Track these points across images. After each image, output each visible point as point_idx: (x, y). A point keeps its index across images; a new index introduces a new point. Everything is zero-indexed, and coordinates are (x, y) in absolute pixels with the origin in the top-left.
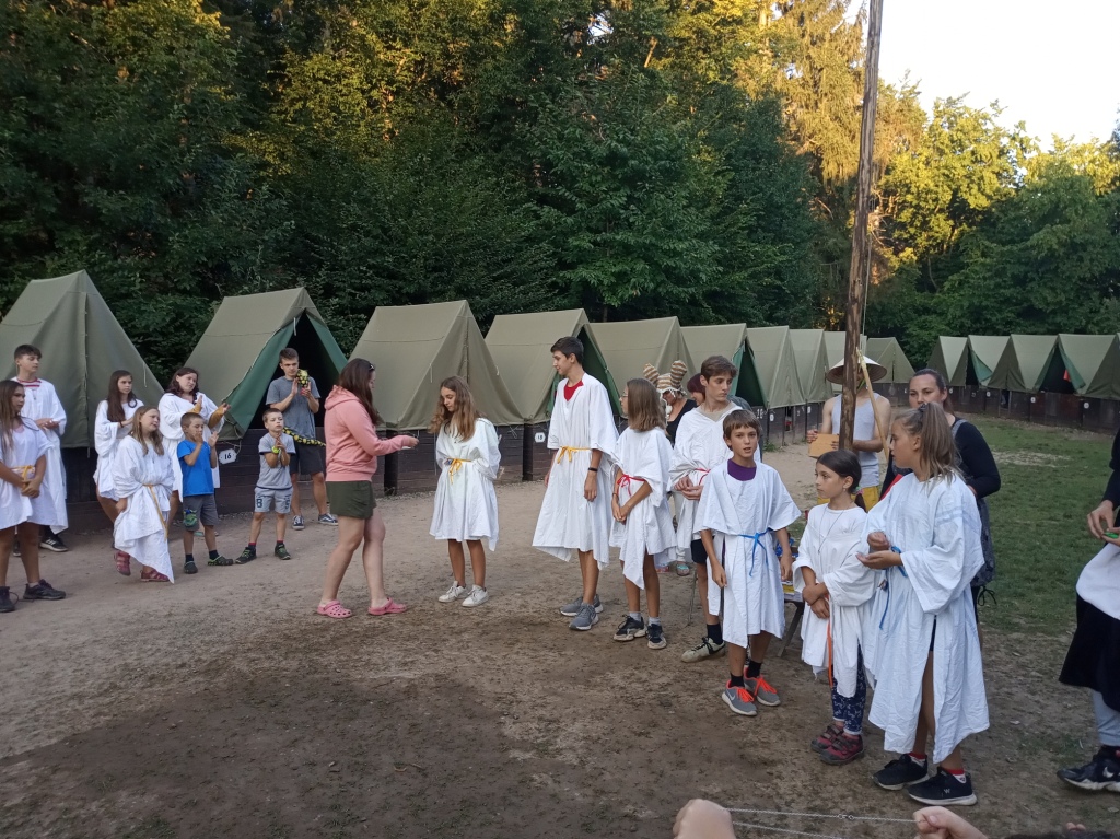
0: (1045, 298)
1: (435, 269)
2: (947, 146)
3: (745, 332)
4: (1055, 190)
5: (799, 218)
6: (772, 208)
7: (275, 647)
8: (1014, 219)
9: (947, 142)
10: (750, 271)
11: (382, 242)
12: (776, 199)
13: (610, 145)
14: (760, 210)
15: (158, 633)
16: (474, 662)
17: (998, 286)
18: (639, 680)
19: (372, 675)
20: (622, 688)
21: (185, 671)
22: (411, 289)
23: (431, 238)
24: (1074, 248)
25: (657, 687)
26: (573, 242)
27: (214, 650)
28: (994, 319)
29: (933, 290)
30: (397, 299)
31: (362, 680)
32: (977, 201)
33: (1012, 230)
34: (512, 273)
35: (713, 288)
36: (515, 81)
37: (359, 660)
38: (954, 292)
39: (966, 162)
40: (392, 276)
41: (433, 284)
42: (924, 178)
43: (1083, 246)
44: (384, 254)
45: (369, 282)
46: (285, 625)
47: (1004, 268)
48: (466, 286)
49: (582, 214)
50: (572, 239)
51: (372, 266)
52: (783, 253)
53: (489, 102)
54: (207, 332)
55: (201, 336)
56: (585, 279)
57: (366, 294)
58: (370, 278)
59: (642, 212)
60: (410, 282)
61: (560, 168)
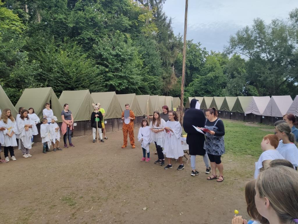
0: (210, 88)
3: (149, 97)
4: (212, 64)
12: (153, 65)
13: (117, 52)
17: (200, 85)
29: (186, 86)
30: (67, 89)
32: (196, 66)
33: (203, 72)
35: (141, 86)
38: (191, 87)
40: (65, 83)
43: (218, 77)
47: (202, 81)
49: (110, 68)
50: (108, 74)
51: (60, 81)
52: (155, 78)
53: (86, 39)
54: (21, 98)
55: (19, 98)
56: (112, 84)
57: (58, 88)
58: (60, 84)
59: (125, 68)
60: (69, 85)
61: (105, 56)
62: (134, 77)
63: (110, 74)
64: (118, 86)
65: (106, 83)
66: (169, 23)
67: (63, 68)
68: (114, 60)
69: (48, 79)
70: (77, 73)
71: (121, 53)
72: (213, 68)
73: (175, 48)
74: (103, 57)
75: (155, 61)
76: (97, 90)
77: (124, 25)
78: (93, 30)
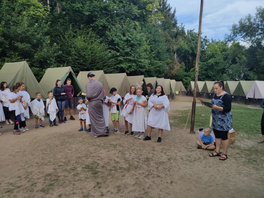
3: (156, 79)
4: (213, 51)
5: (164, 55)
12: (159, 51)
13: (127, 38)
17: (202, 71)
29: (188, 71)
30: (82, 70)
33: (204, 59)
35: (147, 70)
38: (192, 72)
43: (219, 63)
47: (203, 67)
49: (121, 52)
50: (119, 58)
51: (77, 62)
52: (160, 63)
53: (100, 26)
54: (44, 76)
55: (42, 77)
56: (122, 67)
57: (76, 69)
58: (77, 65)
59: (134, 53)
60: (86, 66)
61: (116, 42)
62: (142, 60)
63: (121, 58)
64: (128, 69)
65: (117, 66)
66: (174, 13)
67: (80, 52)
68: (125, 45)
69: (67, 61)
70: (92, 56)
71: (130, 39)
72: (214, 54)
73: (178, 36)
74: (114, 42)
75: (161, 47)
76: (110, 72)
77: (134, 13)
78: (106, 18)
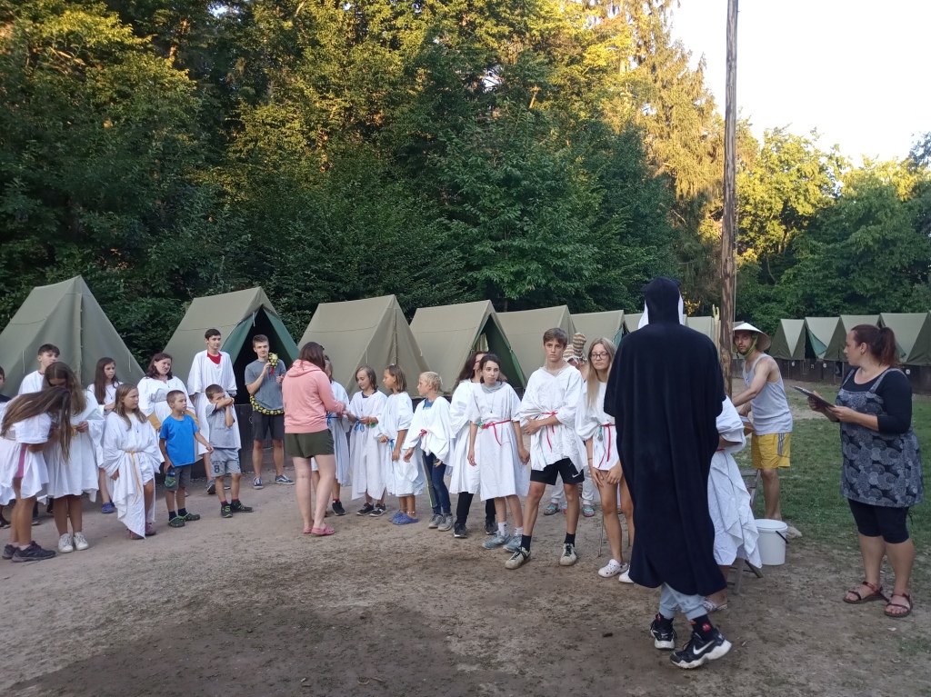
0: (865, 286)
1: (366, 272)
2: (777, 166)
3: (623, 317)
4: (867, 198)
5: (661, 225)
6: (639, 217)
7: (246, 583)
8: (836, 222)
9: (776, 162)
10: (623, 269)
11: (323, 251)
12: (641, 210)
13: (506, 170)
14: (629, 219)
15: (145, 575)
16: (419, 591)
17: (826, 277)
18: (562, 603)
19: (331, 605)
20: (549, 610)
21: (170, 606)
22: (347, 289)
23: (362, 247)
24: (886, 244)
25: (578, 608)
26: (478, 248)
27: (194, 587)
28: (824, 304)
29: (772, 283)
30: (335, 297)
31: (323, 609)
32: (804, 209)
33: (834, 231)
34: (430, 273)
35: (593, 283)
36: (427, 121)
37: (320, 592)
38: (789, 283)
39: (794, 178)
40: (331, 279)
41: (366, 285)
42: (759, 192)
43: (894, 242)
44: (325, 261)
45: (312, 284)
46: (253, 566)
47: (830, 262)
48: (392, 285)
49: (485, 226)
52: (649, 253)
55: (175, 330)
56: (490, 279)
57: (309, 294)
59: (534, 223)
60: (346, 283)
61: (466, 188)
63: (487, 247)
64: (512, 285)
65: (472, 276)
66: (700, 70)
68: (498, 196)
71: (518, 173)
72: (873, 210)
74: (460, 191)
75: (646, 194)
